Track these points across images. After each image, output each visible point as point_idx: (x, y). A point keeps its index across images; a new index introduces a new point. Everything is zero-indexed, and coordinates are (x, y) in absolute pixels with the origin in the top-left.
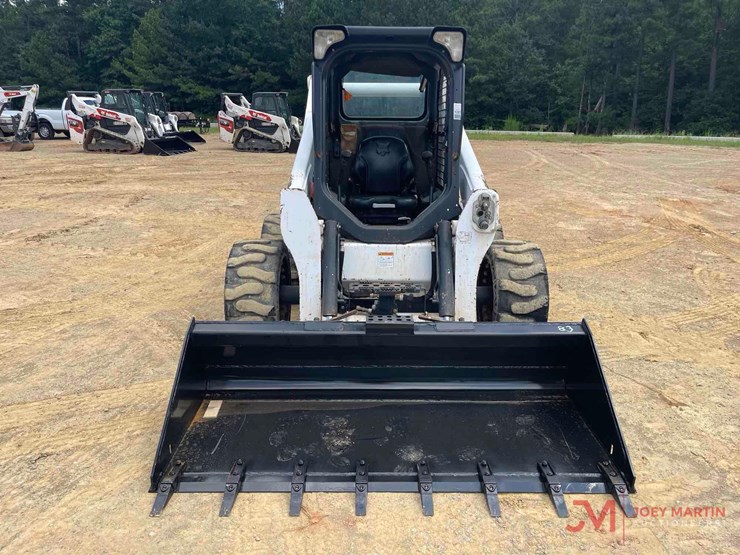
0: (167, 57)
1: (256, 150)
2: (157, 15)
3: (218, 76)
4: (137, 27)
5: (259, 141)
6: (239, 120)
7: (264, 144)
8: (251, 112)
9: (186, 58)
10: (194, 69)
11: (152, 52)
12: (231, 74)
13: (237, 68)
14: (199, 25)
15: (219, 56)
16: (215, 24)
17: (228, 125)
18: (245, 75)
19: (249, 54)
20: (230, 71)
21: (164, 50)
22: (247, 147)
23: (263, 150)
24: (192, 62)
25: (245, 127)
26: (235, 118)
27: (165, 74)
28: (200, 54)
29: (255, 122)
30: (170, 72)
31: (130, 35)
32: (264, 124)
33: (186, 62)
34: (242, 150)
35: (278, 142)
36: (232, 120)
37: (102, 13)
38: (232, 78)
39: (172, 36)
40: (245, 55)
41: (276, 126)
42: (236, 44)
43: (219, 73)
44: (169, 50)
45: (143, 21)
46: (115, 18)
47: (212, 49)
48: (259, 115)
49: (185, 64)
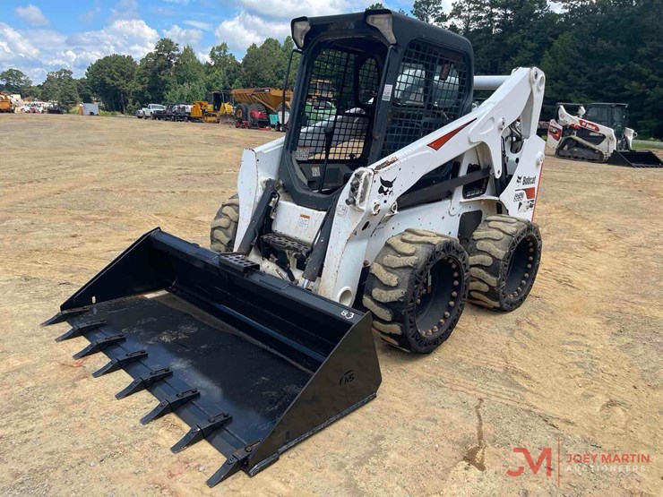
0: (567, 74)
1: (576, 158)
2: (570, 37)
3: (613, 91)
4: (549, 48)
5: (581, 150)
6: (568, 129)
7: (586, 153)
8: (581, 122)
9: (585, 74)
10: (590, 84)
11: (556, 70)
12: (627, 90)
13: (634, 84)
14: (606, 44)
15: (619, 73)
16: (622, 43)
17: (556, 133)
18: (641, 91)
19: (650, 71)
20: (626, 87)
21: (567, 68)
22: (568, 154)
23: (583, 159)
24: (591, 79)
25: (572, 136)
26: (565, 127)
27: (561, 90)
28: (601, 71)
29: (583, 132)
30: (566, 88)
31: (541, 56)
32: (592, 134)
33: (584, 78)
34: (563, 157)
35: (600, 153)
36: (561, 128)
37: (523, 38)
38: (627, 93)
39: (578, 55)
40: (645, 71)
41: (603, 137)
42: (640, 62)
43: (614, 88)
44: (572, 68)
45: (556, 43)
46: (533, 42)
47: (614, 66)
48: (589, 125)
49: (583, 80)
